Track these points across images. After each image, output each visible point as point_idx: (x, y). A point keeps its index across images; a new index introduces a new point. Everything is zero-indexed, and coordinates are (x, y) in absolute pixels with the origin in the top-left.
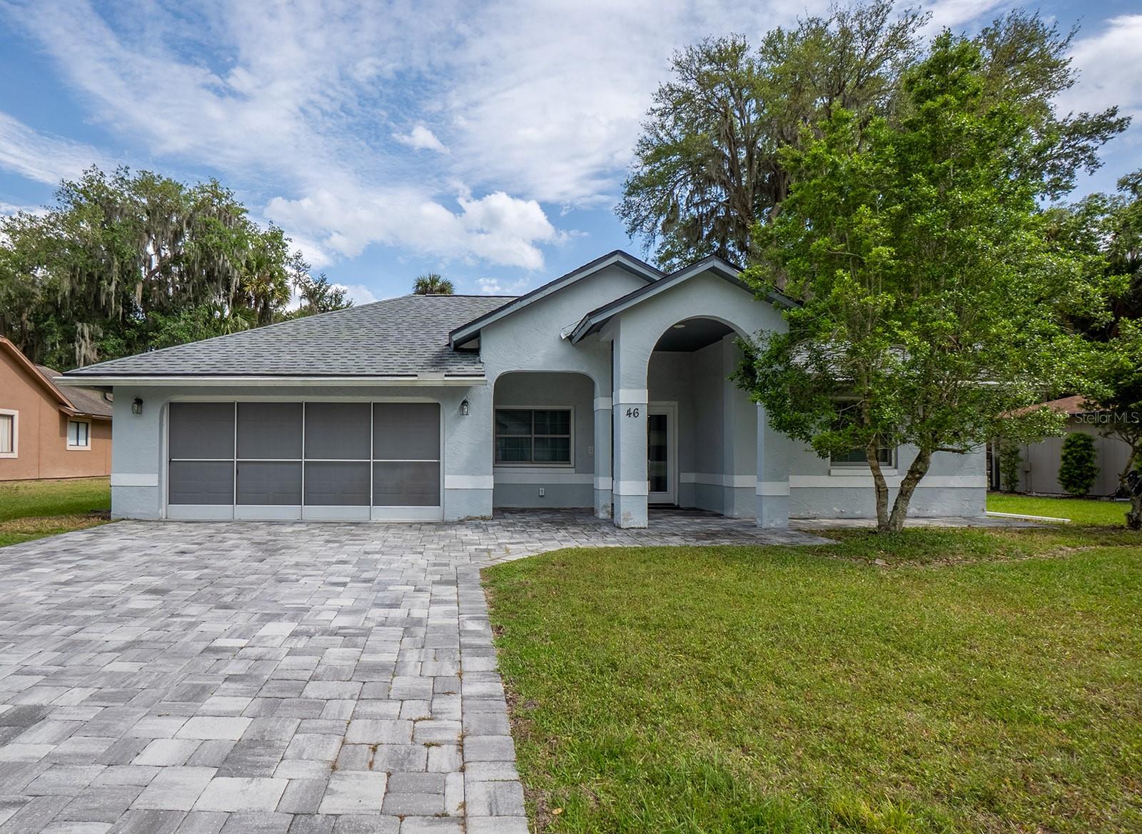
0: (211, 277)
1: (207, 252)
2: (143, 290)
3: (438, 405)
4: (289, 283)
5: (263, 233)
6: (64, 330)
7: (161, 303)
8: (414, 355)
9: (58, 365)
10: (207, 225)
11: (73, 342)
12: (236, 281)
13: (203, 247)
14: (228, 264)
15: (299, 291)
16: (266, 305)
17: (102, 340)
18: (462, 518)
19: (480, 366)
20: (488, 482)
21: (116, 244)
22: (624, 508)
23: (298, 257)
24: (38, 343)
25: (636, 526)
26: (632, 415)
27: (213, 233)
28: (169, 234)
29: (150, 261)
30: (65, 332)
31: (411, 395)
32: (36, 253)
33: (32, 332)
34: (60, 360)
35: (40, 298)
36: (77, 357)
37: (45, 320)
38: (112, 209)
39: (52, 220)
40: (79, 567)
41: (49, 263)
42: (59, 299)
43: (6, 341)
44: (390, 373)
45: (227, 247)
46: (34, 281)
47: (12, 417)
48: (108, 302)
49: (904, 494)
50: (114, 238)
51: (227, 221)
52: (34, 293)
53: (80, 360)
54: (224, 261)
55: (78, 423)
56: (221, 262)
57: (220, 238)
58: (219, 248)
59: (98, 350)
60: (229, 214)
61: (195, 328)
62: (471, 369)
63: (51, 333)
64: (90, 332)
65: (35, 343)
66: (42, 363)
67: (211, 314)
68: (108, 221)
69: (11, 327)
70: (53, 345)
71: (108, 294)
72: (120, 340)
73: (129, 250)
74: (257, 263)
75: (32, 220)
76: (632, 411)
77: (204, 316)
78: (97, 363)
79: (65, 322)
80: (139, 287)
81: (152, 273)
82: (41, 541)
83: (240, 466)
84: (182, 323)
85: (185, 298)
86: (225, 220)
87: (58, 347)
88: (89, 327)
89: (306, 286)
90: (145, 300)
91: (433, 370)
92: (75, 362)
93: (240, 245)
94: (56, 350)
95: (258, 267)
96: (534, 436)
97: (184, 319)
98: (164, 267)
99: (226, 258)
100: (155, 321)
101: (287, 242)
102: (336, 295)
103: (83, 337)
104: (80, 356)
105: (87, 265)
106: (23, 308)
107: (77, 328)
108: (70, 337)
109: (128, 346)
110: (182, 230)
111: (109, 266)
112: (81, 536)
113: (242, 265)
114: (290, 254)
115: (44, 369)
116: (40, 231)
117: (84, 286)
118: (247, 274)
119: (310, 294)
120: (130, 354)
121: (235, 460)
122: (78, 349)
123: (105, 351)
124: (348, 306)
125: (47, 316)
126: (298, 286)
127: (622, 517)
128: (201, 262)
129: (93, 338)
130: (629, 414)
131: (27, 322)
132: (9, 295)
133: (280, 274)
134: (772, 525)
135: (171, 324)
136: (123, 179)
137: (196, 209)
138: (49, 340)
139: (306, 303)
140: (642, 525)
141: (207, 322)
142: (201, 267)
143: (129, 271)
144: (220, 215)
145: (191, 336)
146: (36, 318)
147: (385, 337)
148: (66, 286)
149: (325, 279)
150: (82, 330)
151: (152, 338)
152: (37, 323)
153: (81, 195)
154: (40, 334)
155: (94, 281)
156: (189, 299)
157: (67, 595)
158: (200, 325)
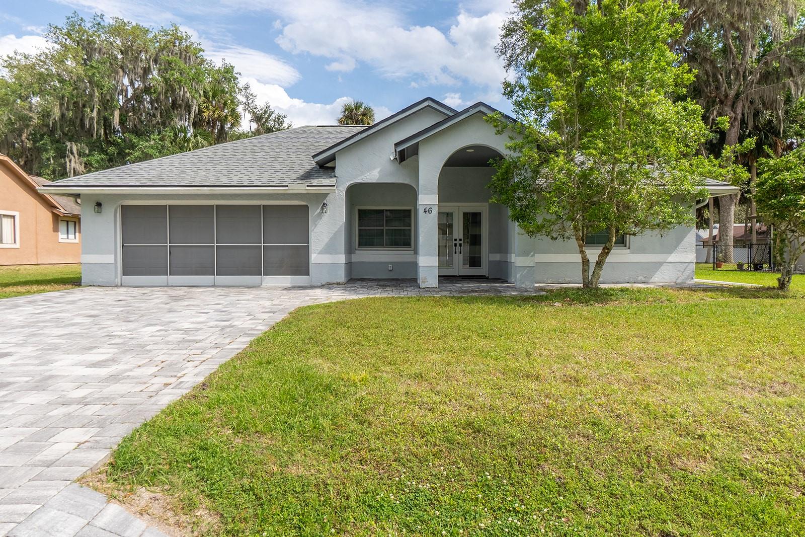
0: (174, 105)
1: (170, 85)
2: (121, 115)
3: (306, 207)
4: (240, 109)
5: (217, 68)
6: (57, 148)
7: (135, 126)
8: (292, 171)
9: (53, 176)
10: (170, 63)
11: (64, 157)
12: (195, 108)
13: (166, 80)
14: (188, 95)
15: (249, 116)
16: (222, 127)
17: (88, 156)
18: (324, 283)
19: (334, 179)
20: (342, 259)
21: (96, 78)
22: (422, 274)
23: (246, 88)
24: (36, 158)
25: (431, 286)
26: (427, 212)
27: (174, 70)
28: (140, 70)
29: (127, 91)
30: (57, 150)
31: (288, 200)
32: (30, 85)
33: (31, 149)
34: (54, 172)
35: (36, 121)
36: (68, 170)
37: (41, 140)
38: (91, 49)
39: (42, 58)
40: (49, 307)
41: (41, 92)
42: (51, 123)
43: (6, 158)
44: (270, 185)
45: (186, 81)
46: (31, 108)
47: (14, 217)
48: (91, 125)
49: (599, 264)
50: (94, 74)
51: (186, 59)
52: (31, 117)
53: (70, 172)
54: (185, 92)
55: (68, 222)
56: (182, 93)
57: (181, 73)
58: (179, 82)
59: (85, 163)
60: (188, 54)
61: (163, 147)
62: (326, 181)
63: (46, 150)
64: (77, 150)
65: (34, 157)
66: (39, 175)
67: (176, 135)
68: (90, 58)
69: (13, 144)
70: (48, 159)
71: (92, 119)
72: (103, 156)
73: (107, 83)
74: (213, 94)
75: (26, 57)
76: (427, 210)
77: (170, 136)
78: (84, 174)
79: (58, 141)
80: (117, 113)
81: (128, 101)
82: (28, 296)
83: (172, 249)
84: (152, 142)
85: (154, 122)
86: (185, 58)
87: (52, 161)
88: (77, 145)
89: (254, 112)
90: (122, 123)
91: (301, 182)
92: (66, 173)
93: (197, 78)
94: (51, 164)
95: (214, 97)
96: (385, 228)
97: (153, 139)
98: (137, 96)
99: (186, 90)
100: (131, 141)
101: (237, 76)
102: (279, 119)
103: (72, 153)
104: (70, 169)
105: (73, 95)
106: (23, 129)
107: (67, 146)
108: (62, 154)
109: (110, 160)
110: (149, 66)
111: (91, 96)
112: (57, 294)
113: (200, 96)
114: (240, 85)
115: (40, 180)
116: (33, 67)
117: (71, 112)
118: (204, 102)
119: (258, 119)
120: (112, 167)
121: (168, 245)
122: (68, 163)
123: (91, 165)
124: (288, 128)
125: (42, 136)
126: (247, 111)
127: (421, 281)
128: (166, 93)
129: (80, 154)
130: (425, 212)
131: (26, 140)
132: (10, 118)
133: (232, 102)
134: (523, 286)
135: (143, 144)
136: (99, 24)
137: (162, 49)
138: (45, 156)
139: (254, 126)
140: (434, 286)
141: (173, 142)
142: (167, 97)
143: (108, 100)
144: (181, 54)
145: (160, 152)
146: (34, 138)
147: (276, 159)
148: (56, 113)
149: (269, 107)
150: (71, 147)
151: (129, 154)
152: (35, 142)
153: (66, 37)
154: (38, 151)
155: (79, 108)
156: (158, 123)
157: (36, 318)
158: (168, 143)
